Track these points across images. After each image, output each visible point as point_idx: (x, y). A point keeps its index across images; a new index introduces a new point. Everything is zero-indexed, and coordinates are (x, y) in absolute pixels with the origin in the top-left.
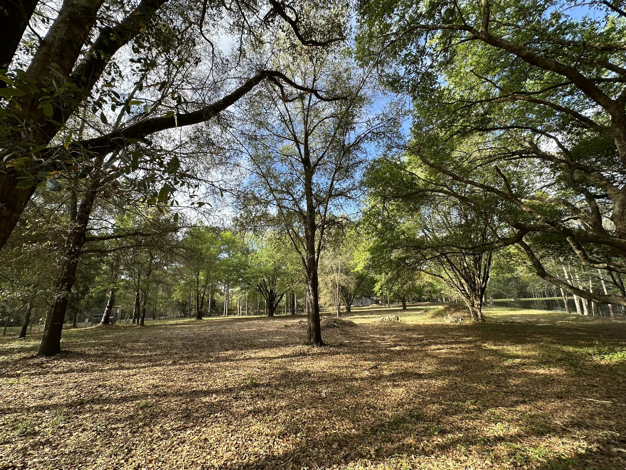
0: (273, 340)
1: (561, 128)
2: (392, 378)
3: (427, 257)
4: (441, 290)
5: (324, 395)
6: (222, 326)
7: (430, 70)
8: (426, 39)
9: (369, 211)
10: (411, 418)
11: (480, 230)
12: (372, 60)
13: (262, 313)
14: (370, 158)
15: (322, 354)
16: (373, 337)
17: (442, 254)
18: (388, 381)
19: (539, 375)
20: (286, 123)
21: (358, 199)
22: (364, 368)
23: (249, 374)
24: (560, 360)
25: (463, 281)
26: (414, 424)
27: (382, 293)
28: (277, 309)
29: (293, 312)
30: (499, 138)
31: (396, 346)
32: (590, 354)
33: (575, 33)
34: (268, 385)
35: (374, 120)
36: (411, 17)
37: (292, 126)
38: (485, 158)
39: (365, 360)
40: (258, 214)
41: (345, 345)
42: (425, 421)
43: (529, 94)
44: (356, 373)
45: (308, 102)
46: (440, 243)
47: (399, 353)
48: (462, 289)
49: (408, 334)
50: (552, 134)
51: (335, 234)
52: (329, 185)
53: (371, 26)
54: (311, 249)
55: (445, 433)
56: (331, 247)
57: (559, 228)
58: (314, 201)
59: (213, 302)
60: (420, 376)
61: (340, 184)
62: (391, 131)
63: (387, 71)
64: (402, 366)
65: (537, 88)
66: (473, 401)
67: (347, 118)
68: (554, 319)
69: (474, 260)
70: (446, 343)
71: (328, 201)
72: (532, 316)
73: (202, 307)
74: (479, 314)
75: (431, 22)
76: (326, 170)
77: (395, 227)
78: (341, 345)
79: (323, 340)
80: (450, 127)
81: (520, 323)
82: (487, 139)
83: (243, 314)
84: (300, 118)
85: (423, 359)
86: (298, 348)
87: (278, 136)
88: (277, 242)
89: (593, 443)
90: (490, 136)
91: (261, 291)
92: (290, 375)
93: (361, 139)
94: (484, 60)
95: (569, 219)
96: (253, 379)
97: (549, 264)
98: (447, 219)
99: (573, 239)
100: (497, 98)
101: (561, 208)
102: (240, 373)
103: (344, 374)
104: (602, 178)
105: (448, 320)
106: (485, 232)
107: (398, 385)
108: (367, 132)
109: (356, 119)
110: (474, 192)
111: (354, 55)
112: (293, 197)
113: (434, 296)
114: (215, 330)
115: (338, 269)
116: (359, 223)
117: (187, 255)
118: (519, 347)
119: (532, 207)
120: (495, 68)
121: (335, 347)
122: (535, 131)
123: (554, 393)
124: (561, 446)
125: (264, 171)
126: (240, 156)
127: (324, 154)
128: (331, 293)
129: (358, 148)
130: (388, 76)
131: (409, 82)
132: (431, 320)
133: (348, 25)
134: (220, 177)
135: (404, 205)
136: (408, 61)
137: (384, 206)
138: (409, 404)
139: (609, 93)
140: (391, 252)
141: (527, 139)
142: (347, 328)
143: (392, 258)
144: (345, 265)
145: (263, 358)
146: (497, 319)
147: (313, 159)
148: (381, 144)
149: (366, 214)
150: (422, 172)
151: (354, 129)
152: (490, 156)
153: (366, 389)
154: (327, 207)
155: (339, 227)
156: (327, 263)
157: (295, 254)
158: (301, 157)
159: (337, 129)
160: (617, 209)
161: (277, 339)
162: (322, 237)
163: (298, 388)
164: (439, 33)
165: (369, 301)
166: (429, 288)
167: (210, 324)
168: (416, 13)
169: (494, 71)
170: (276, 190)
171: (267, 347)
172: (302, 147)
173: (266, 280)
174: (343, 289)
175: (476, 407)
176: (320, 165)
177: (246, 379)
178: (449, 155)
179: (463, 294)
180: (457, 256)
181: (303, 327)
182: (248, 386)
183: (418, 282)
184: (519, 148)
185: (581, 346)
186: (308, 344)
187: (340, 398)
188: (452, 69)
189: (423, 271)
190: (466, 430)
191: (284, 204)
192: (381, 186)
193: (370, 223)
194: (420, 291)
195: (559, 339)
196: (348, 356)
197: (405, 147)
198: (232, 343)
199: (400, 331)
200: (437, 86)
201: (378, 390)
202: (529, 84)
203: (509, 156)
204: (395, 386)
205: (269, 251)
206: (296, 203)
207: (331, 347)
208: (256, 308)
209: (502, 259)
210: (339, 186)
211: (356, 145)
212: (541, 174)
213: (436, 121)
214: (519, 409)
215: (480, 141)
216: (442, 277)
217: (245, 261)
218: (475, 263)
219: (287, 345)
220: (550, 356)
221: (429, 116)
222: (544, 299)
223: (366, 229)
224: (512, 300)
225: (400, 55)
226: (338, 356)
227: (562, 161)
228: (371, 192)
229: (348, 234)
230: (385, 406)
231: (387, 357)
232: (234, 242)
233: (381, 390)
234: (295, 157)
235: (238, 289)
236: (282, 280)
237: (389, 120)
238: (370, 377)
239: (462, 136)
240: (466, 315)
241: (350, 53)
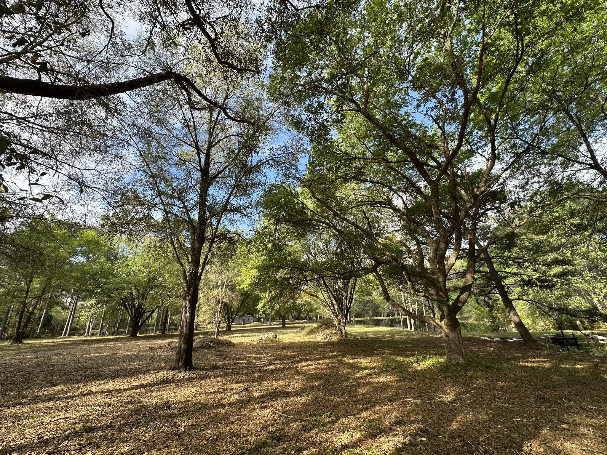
0: (130, 367)
1: (406, 191)
2: (261, 400)
3: (308, 279)
4: (316, 309)
5: (182, 429)
6: (56, 352)
7: (325, 123)
8: (325, 98)
9: (262, 230)
10: (272, 440)
11: (350, 259)
12: (282, 99)
13: (122, 333)
14: (269, 182)
15: (190, 379)
16: (250, 357)
17: (320, 277)
18: (256, 404)
19: (379, 383)
20: (189, 129)
21: (253, 217)
22: (234, 391)
23: (82, 416)
24: (394, 368)
25: (334, 302)
26: (274, 447)
27: (265, 311)
28: (143, 328)
29: (164, 331)
30: (369, 189)
31: (270, 365)
32: (412, 362)
33: (417, 130)
34: (110, 427)
35: (276, 149)
36: (316, 77)
37: (196, 133)
38: (358, 202)
39: (237, 383)
40: (138, 216)
41: (218, 368)
42: (285, 441)
43: (389, 162)
44: (225, 399)
45: (216, 116)
46: (319, 267)
47: (272, 372)
48: (332, 308)
49: (283, 352)
50: (401, 194)
51: (225, 249)
52: (225, 200)
53: (284, 71)
54: (195, 263)
55: (301, 451)
56: (219, 261)
57: (399, 264)
58: (207, 213)
59: (49, 319)
60: (287, 395)
61: (236, 201)
62: (290, 163)
63: (292, 112)
64: (272, 385)
65: (394, 160)
66: (328, 413)
67: (252, 141)
68: (393, 334)
69: (343, 284)
70: (315, 360)
71: (222, 215)
72: (380, 332)
73: (26, 326)
74: (343, 331)
75: (330, 87)
76: (225, 183)
77: (284, 248)
78: (214, 367)
79: (194, 362)
80: (336, 171)
81: (371, 338)
82: (361, 188)
83: (93, 334)
84: (206, 127)
85: (293, 377)
86: (160, 375)
87: (179, 139)
88: (157, 250)
89: (407, 437)
90: (363, 186)
91: (125, 306)
92: (143, 409)
93: (263, 163)
94: (364, 128)
95: (406, 257)
96: (88, 421)
97: (393, 291)
98: (327, 247)
99: (407, 273)
100: (370, 159)
101: (403, 248)
102: (69, 415)
103: (211, 401)
104: (425, 231)
105: (319, 337)
106: (353, 261)
107: (266, 407)
108: (269, 159)
109: (260, 145)
110: (348, 227)
111: (266, 90)
112: (184, 205)
113: (311, 314)
114: (41, 357)
115: (223, 285)
116: (251, 241)
117: (16, 254)
118: (369, 360)
119: (385, 245)
120: (370, 136)
121: (206, 370)
122: (391, 189)
123: (387, 398)
124: (387, 444)
125: (155, 171)
126: (126, 147)
127: (225, 168)
128: (212, 309)
129: (260, 171)
130: (293, 117)
131: (309, 127)
132: (305, 338)
133: (265, 63)
134: (93, 166)
135: (294, 229)
136: (310, 111)
137: (276, 228)
138: (273, 425)
139: (432, 174)
140: (277, 271)
141: (386, 194)
142: (224, 349)
143: (277, 277)
144: (232, 281)
145: (110, 391)
146: (357, 335)
147: (213, 170)
148: (280, 172)
149: (259, 232)
150: (311, 203)
151: (257, 152)
152: (362, 201)
153: (232, 416)
154: (220, 220)
155: (230, 242)
156: (212, 277)
157: (177, 266)
158: (200, 166)
159: (242, 148)
160: (432, 254)
161: (135, 365)
162: (210, 250)
163: (151, 426)
164: (335, 98)
165: (251, 318)
166: (307, 307)
167: (35, 349)
168: (320, 75)
169: (369, 138)
170: (165, 194)
171: (119, 376)
172: (203, 157)
173: (134, 292)
174: (226, 307)
175: (330, 419)
176: (219, 178)
177: (75, 423)
178: (334, 194)
179: (333, 313)
180: (332, 279)
181: (172, 349)
182: (77, 433)
183: (298, 302)
184: (381, 199)
185: (407, 356)
186: (174, 369)
187: (201, 431)
188: (342, 128)
189: (303, 291)
190: (319, 444)
191: (172, 210)
192: (276, 209)
193: (262, 242)
194: (299, 310)
195: (395, 351)
196: (219, 379)
197: (299, 179)
198: (66, 374)
199: (277, 349)
200: (330, 137)
201: (245, 415)
202: (390, 155)
203: (374, 203)
204: (262, 408)
205: (145, 259)
206: (187, 211)
207: (201, 370)
208: (114, 327)
209: (364, 284)
210: (236, 203)
211: (258, 167)
212: (392, 221)
213: (327, 164)
214: (362, 416)
215: (356, 188)
216: (318, 298)
217: (110, 268)
218: (344, 286)
219: (147, 371)
220: (388, 366)
221: (322, 158)
222: (389, 318)
223: (256, 247)
224: (368, 318)
225: (304, 104)
226: (208, 381)
227: (404, 214)
228: (266, 213)
229: (238, 250)
230: (248, 431)
231: (260, 377)
232: (98, 244)
233: (248, 415)
234: (194, 165)
235: (92, 302)
236: (156, 293)
237: (290, 153)
238: (238, 401)
239: (344, 181)
240: (334, 332)
241: (263, 86)
